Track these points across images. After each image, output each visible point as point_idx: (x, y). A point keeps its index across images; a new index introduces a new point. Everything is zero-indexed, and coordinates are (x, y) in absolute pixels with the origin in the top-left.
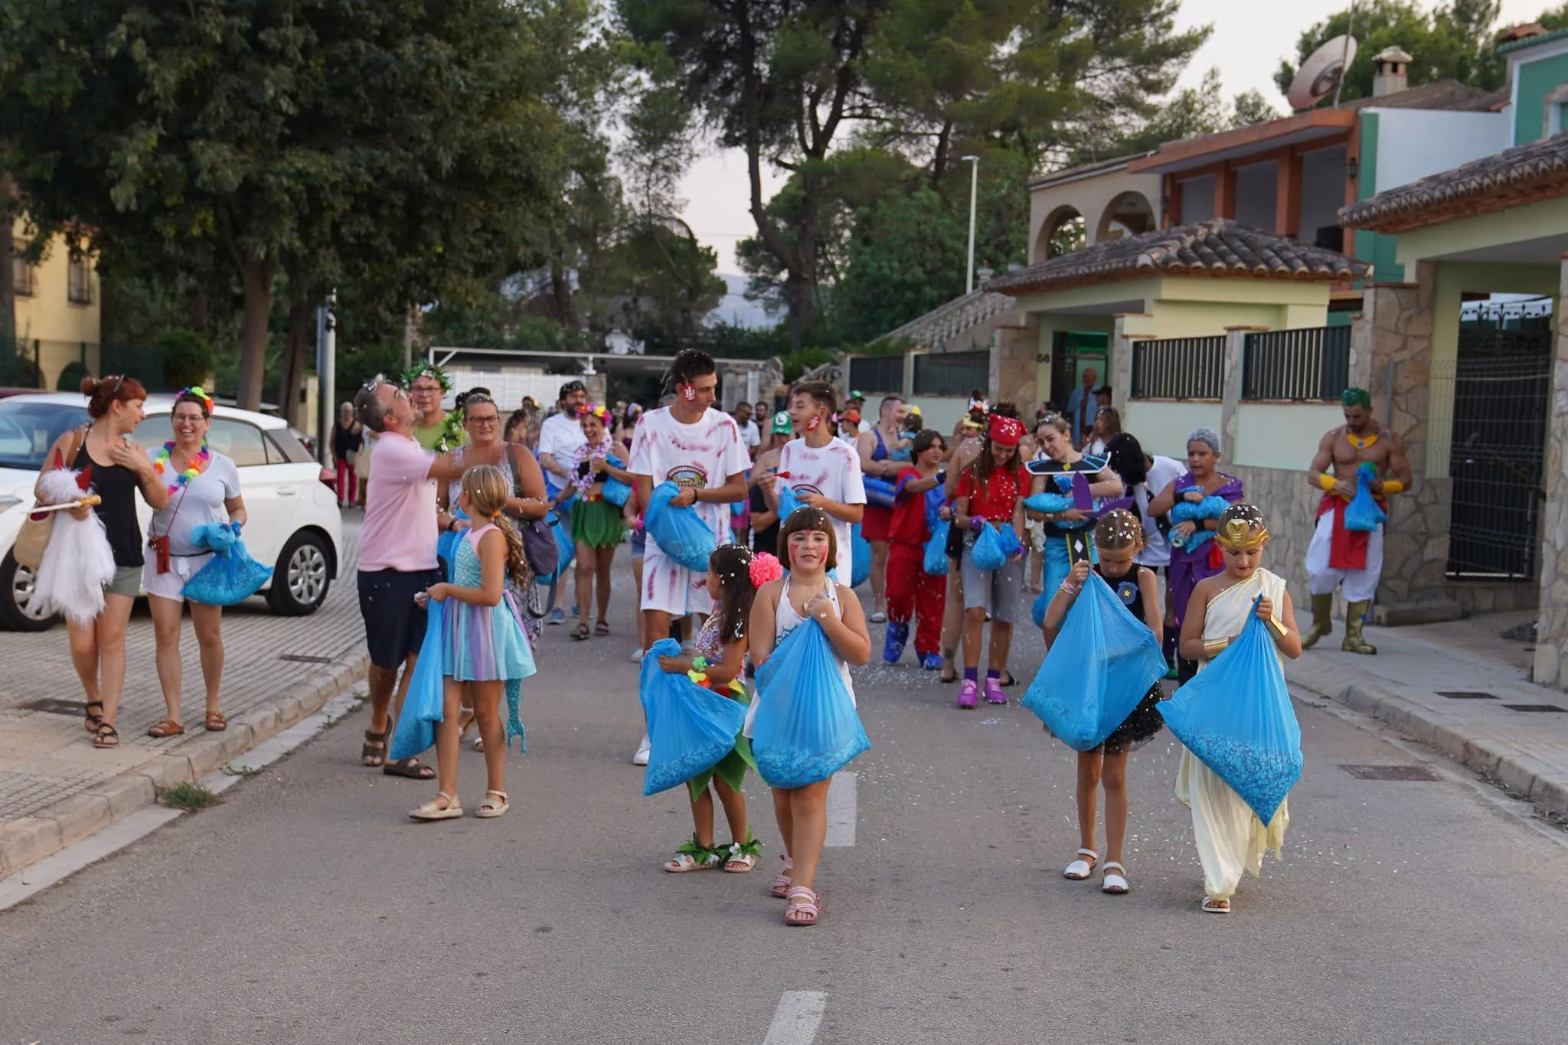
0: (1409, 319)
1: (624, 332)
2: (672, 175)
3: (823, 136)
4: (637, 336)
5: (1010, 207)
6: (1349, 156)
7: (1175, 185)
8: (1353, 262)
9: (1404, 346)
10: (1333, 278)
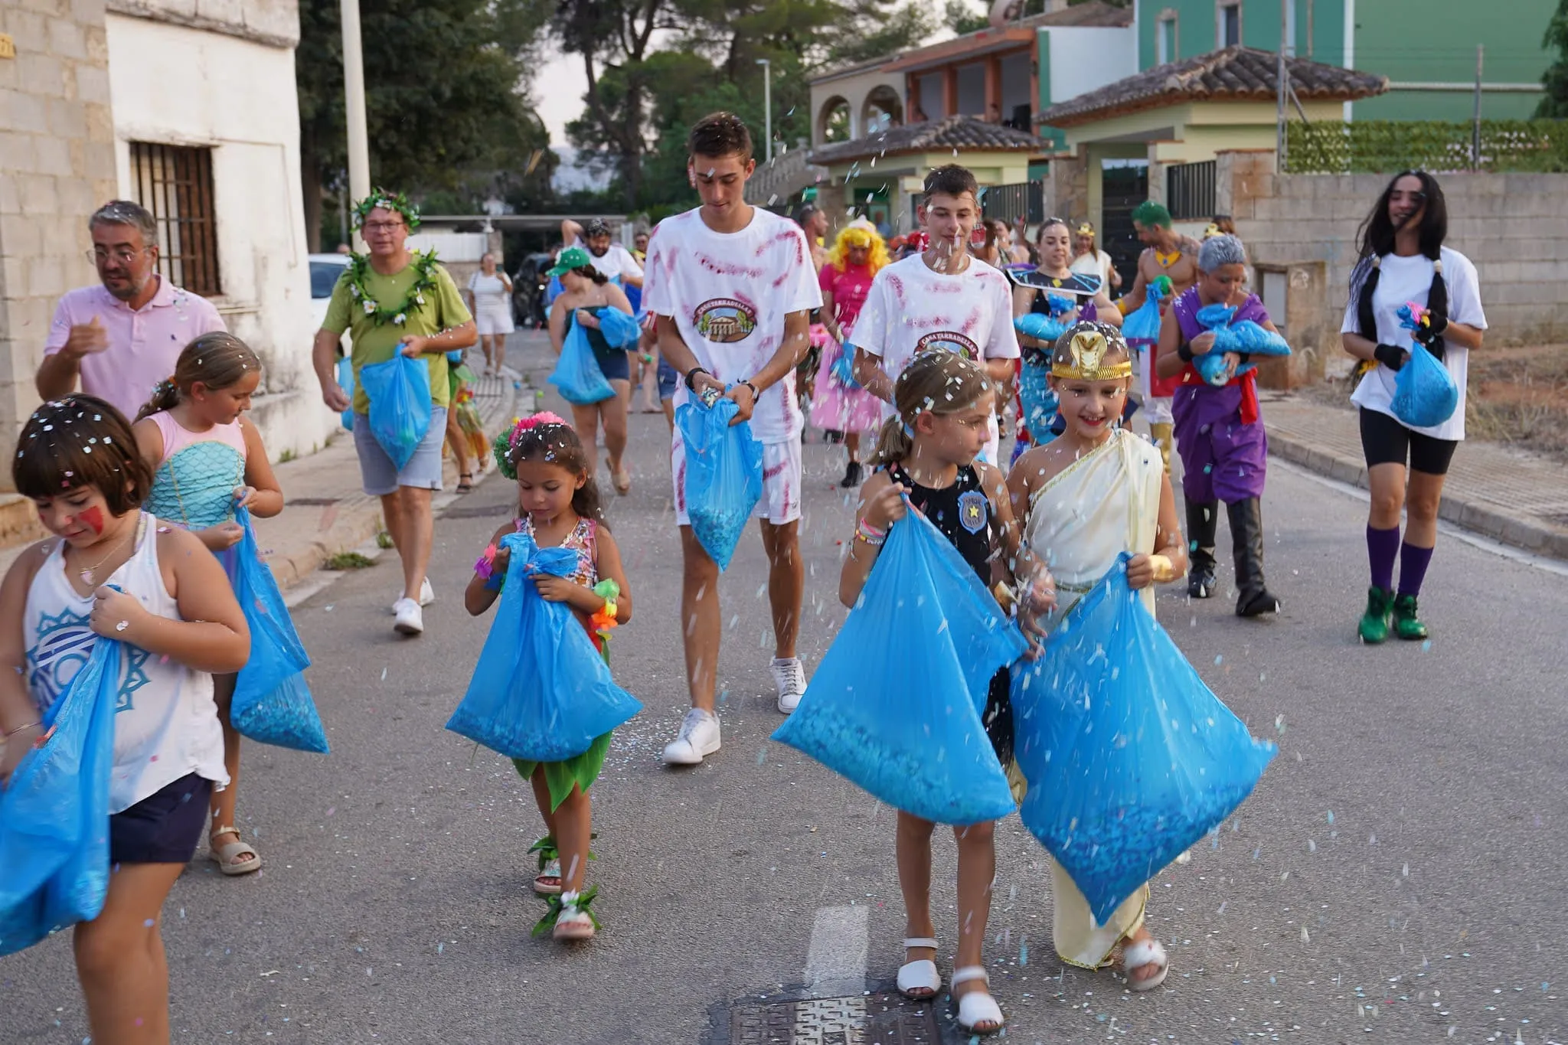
0: (1075, 177)
1: (498, 198)
2: (530, 77)
3: (640, 43)
4: (509, 201)
5: (790, 94)
6: (1033, 58)
7: (915, 79)
8: (1040, 139)
9: (1072, 192)
10: (1029, 149)
